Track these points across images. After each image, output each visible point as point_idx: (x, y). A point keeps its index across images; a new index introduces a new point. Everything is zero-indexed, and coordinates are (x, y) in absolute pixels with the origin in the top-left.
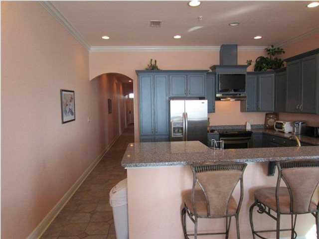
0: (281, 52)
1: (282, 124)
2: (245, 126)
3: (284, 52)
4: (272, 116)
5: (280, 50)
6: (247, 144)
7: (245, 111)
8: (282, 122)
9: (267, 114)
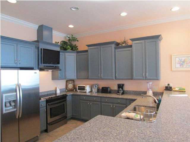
0: (75, 40)
1: (85, 87)
2: (56, 91)
3: (78, 41)
4: (70, 82)
5: (75, 39)
6: (64, 104)
7: (58, 80)
8: (84, 86)
9: (67, 81)
